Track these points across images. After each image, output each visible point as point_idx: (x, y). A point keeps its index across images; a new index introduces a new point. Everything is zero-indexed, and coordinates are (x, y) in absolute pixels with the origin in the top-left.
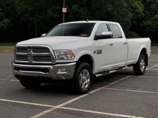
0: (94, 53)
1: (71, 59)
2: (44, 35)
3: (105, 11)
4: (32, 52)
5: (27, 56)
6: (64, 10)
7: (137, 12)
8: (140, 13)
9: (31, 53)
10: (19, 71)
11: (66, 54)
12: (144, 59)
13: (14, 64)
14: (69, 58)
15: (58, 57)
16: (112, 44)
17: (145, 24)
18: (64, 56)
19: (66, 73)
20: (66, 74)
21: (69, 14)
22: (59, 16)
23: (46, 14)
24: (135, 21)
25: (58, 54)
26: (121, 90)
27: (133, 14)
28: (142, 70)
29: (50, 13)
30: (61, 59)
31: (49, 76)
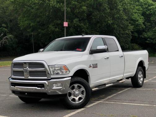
0: (89, 67)
1: (66, 73)
2: (42, 50)
3: (105, 24)
4: (27, 67)
5: (23, 72)
6: (66, 24)
7: (137, 24)
8: (140, 25)
9: (27, 69)
10: (16, 86)
11: (61, 69)
12: (142, 71)
13: (11, 80)
14: (64, 73)
15: (53, 72)
16: (108, 58)
17: (146, 35)
18: (59, 71)
19: (61, 87)
20: (61, 89)
21: (70, 28)
22: (60, 30)
23: (48, 29)
24: (135, 33)
25: (54, 69)
26: (118, 103)
27: (133, 26)
28: (141, 82)
29: (51, 27)
30: (56, 74)
31: (44, 91)
